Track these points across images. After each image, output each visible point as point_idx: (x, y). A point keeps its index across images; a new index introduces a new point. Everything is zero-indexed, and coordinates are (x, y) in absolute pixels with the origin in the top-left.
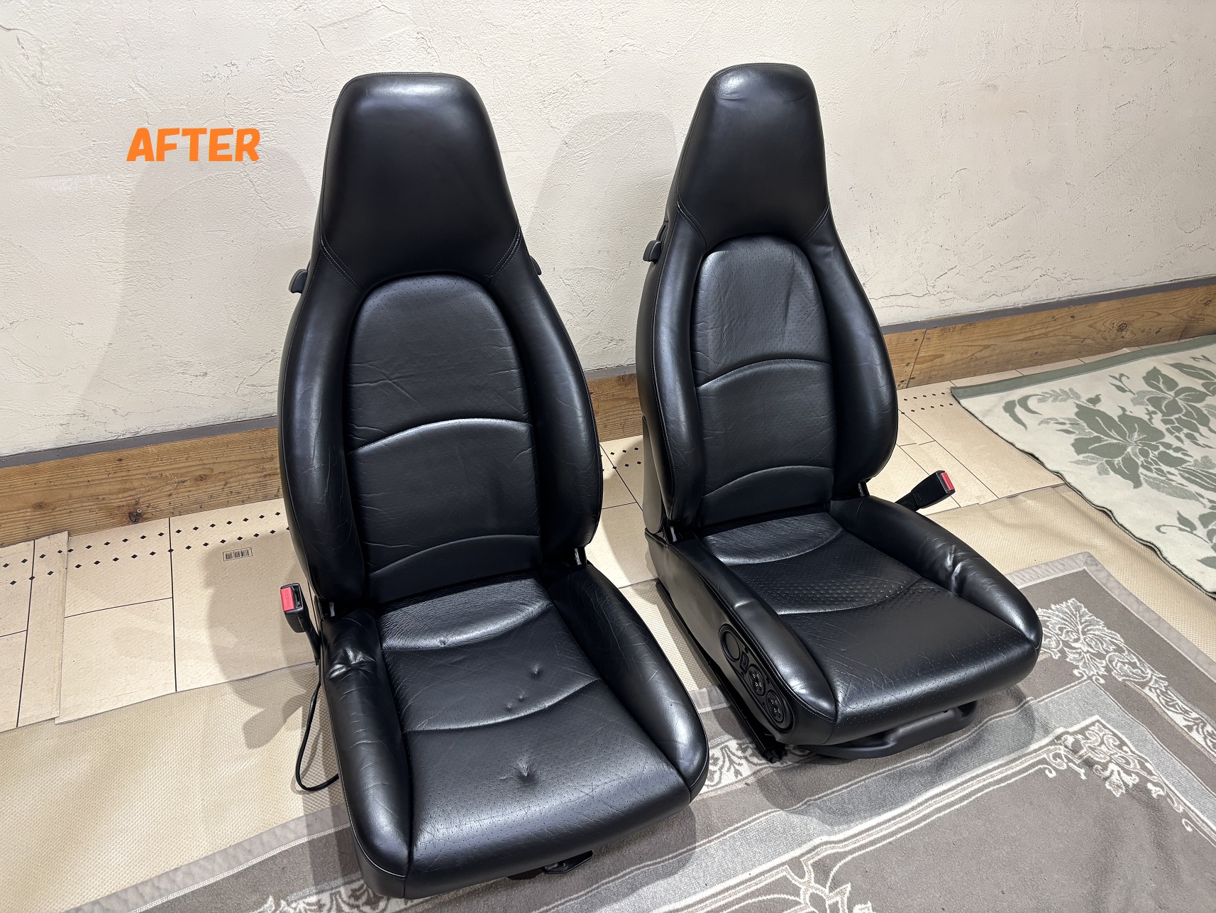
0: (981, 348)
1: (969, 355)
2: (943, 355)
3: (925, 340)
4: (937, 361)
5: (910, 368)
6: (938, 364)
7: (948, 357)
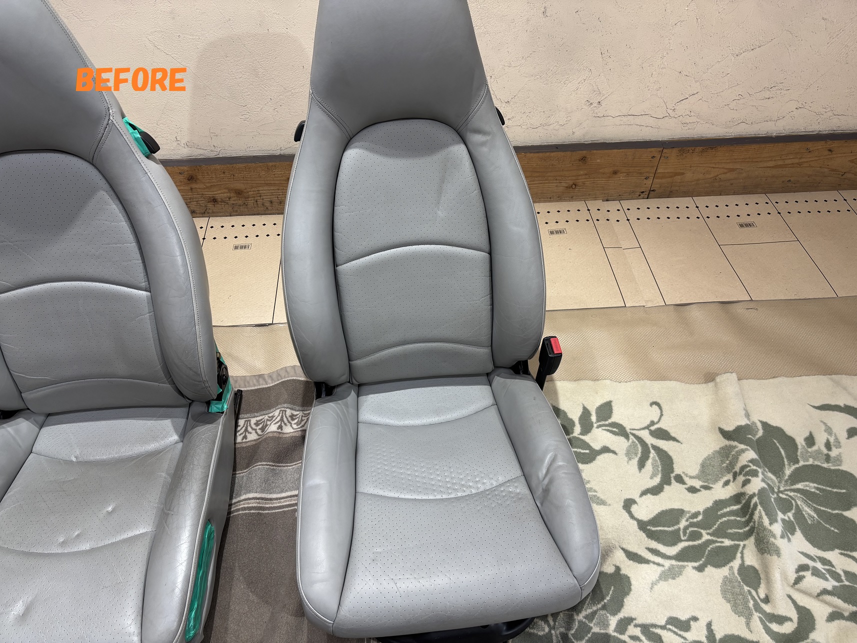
0: (726, 171)
1: (712, 176)
2: (683, 174)
3: (662, 158)
4: (678, 178)
5: (649, 182)
6: (679, 181)
7: (689, 176)
